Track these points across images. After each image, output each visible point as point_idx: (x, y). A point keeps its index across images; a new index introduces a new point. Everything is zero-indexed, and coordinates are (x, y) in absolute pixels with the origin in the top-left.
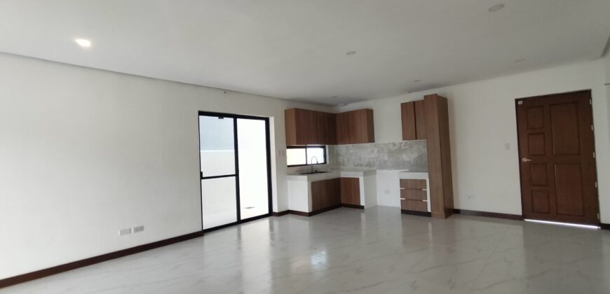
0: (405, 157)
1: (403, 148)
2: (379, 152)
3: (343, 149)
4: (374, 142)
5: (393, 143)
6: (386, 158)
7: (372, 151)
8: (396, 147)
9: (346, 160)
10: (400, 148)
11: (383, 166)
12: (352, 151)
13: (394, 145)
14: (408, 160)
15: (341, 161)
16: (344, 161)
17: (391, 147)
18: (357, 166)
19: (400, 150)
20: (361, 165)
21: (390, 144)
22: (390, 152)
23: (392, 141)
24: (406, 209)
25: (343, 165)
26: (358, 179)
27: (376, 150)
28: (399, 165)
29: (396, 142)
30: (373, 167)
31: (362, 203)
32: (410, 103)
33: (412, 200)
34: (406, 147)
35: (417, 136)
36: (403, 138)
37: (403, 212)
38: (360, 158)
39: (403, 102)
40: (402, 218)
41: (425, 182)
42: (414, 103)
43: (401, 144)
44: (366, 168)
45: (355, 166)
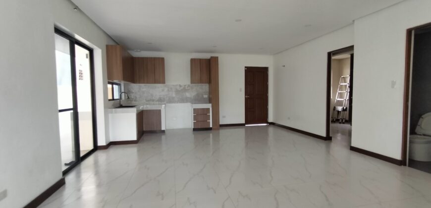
0: (188, 95)
1: (186, 88)
2: (168, 90)
3: (135, 87)
4: (164, 82)
5: (180, 85)
6: (174, 95)
7: (163, 90)
8: (182, 88)
9: (138, 97)
10: (184, 88)
11: (171, 101)
12: (144, 90)
13: (180, 86)
14: (190, 96)
15: (132, 97)
16: (136, 98)
17: (178, 88)
18: (148, 101)
19: (185, 90)
20: (153, 101)
21: (177, 85)
22: (177, 91)
24: (196, 127)
25: (135, 101)
26: (160, 111)
27: (166, 89)
28: (183, 100)
29: (182, 84)
30: (163, 101)
31: (163, 128)
32: (198, 59)
33: (201, 121)
34: (189, 88)
35: (201, 81)
36: (192, 83)
37: (195, 130)
38: (152, 95)
39: (193, 58)
40: (194, 134)
41: (208, 109)
42: (200, 60)
43: (185, 86)
44: (157, 102)
45: (147, 101)
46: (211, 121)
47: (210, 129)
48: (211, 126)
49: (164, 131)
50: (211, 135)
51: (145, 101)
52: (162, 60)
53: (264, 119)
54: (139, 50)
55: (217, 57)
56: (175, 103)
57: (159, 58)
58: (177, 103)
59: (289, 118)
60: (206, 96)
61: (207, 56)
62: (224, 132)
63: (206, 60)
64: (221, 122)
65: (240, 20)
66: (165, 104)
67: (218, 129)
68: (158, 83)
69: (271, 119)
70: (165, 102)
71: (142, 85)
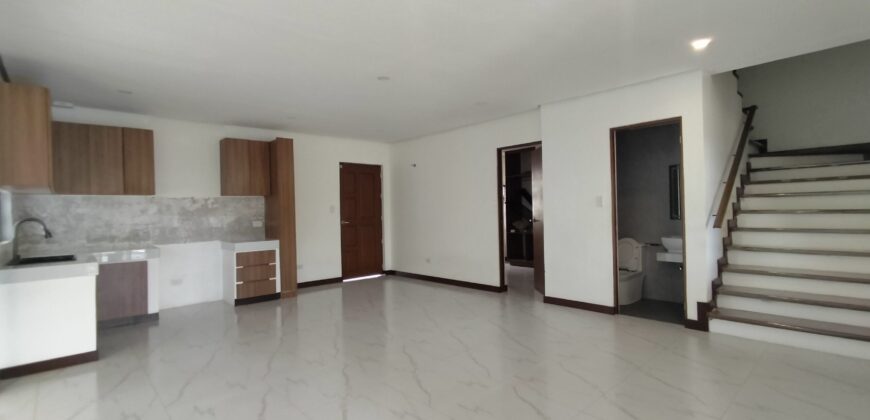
0: (214, 221)
1: (210, 206)
2: (160, 211)
4: (150, 190)
5: (192, 198)
6: (176, 223)
8: (197, 205)
10: (205, 206)
11: (168, 237)
13: (194, 201)
14: (219, 225)
17: (188, 205)
19: (205, 210)
20: (112, 239)
21: (184, 199)
22: (185, 214)
23: (190, 196)
24: (243, 297)
26: (143, 265)
27: (153, 209)
28: (201, 235)
29: (198, 196)
30: (144, 240)
31: (152, 309)
32: (242, 141)
33: (254, 281)
34: (215, 206)
35: (250, 191)
36: (224, 192)
37: (238, 302)
38: (109, 225)
39: (229, 136)
40: (237, 312)
41: (272, 253)
42: (250, 143)
43: (206, 200)
44: (126, 244)
45: (89, 240)
46: (278, 278)
47: (276, 297)
48: (278, 290)
49: (156, 316)
50: (279, 310)
51: (85, 241)
52: (148, 135)
53: (376, 265)
54: (69, 104)
55: (292, 140)
56: (178, 243)
57: (138, 131)
58: (185, 242)
59: (428, 261)
60: (259, 224)
61: (269, 136)
62: (305, 299)
63: (261, 143)
64: (301, 279)
65: (386, 78)
66: (147, 248)
67: (294, 295)
68: (133, 193)
69: (389, 264)
70: (150, 242)
71: (78, 198)
